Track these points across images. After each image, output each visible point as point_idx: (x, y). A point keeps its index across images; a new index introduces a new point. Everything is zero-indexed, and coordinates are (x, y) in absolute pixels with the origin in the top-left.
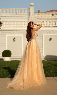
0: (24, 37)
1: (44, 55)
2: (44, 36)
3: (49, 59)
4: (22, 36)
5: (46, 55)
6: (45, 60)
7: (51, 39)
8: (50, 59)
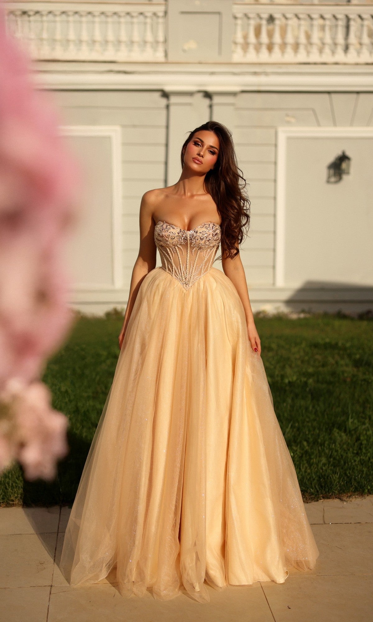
0: (126, 144)
1: (280, 282)
2: (289, 139)
3: (320, 309)
4: (109, 138)
5: (297, 284)
6: (294, 316)
7: (344, 166)
8: (332, 309)
